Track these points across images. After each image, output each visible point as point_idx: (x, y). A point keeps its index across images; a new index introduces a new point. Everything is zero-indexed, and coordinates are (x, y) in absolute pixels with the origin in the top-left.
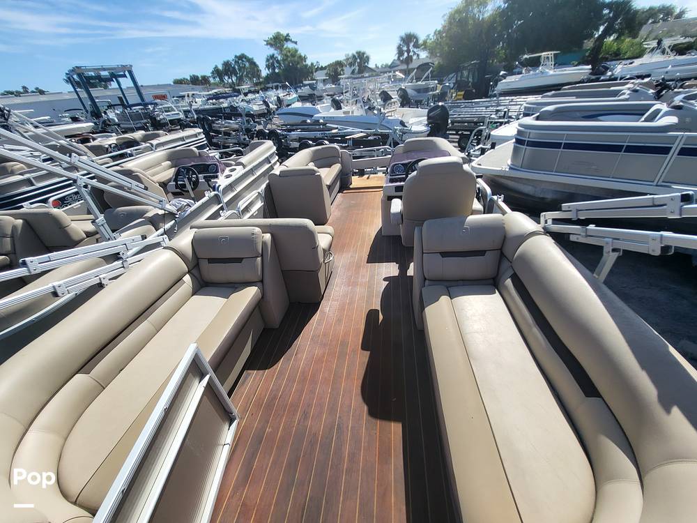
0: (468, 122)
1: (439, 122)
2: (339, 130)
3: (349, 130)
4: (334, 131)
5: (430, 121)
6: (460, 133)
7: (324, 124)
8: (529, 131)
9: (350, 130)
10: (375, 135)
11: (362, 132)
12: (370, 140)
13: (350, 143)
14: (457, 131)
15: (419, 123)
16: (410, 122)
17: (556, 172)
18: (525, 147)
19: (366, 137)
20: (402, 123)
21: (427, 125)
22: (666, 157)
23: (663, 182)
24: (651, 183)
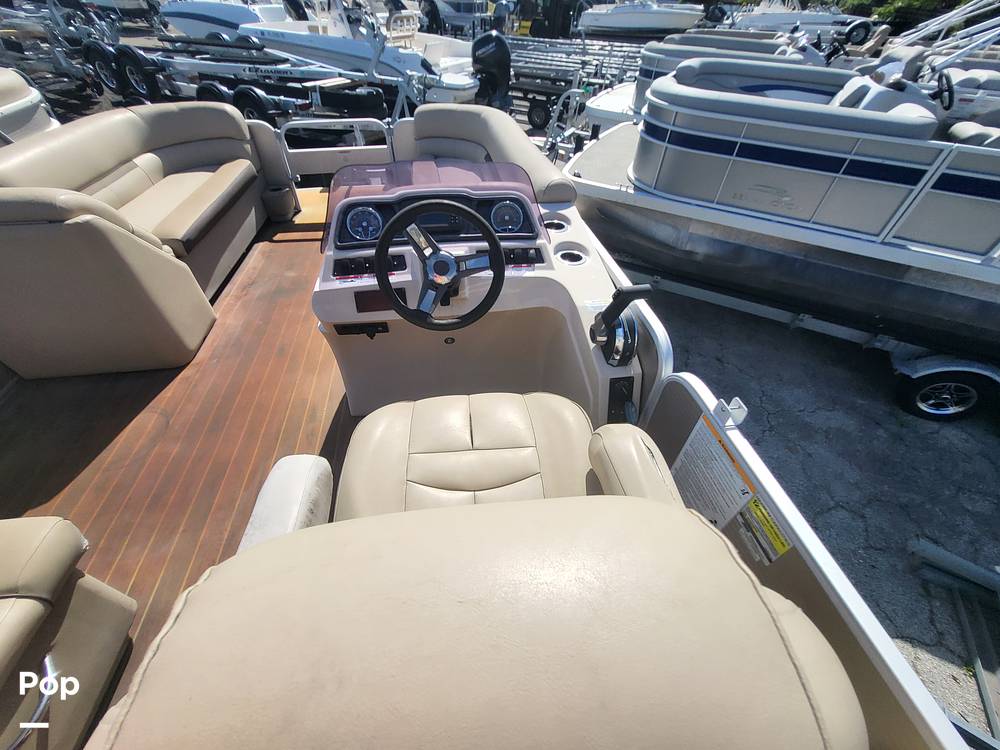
0: (542, 78)
1: (494, 70)
2: (294, 65)
3: (312, 68)
5: (479, 66)
6: (530, 96)
7: (260, 48)
8: (675, 109)
10: (371, 84)
12: (358, 96)
13: (316, 97)
14: (526, 92)
15: (459, 69)
16: (442, 66)
17: (717, 203)
18: (665, 144)
20: (426, 66)
21: (474, 75)
22: (912, 190)
23: (894, 237)
24: (874, 238)
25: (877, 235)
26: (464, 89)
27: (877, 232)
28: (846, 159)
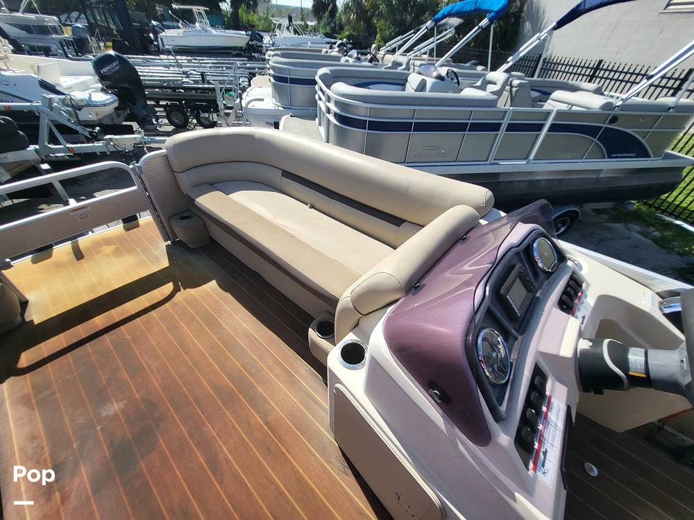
1: (124, 85)
5: (106, 82)
8: (368, 106)
14: (157, 100)
16: (65, 85)
17: (407, 163)
18: (366, 131)
20: (48, 87)
22: (497, 135)
23: (494, 159)
24: (485, 163)
25: (486, 161)
26: (105, 105)
27: (485, 159)
28: (468, 123)
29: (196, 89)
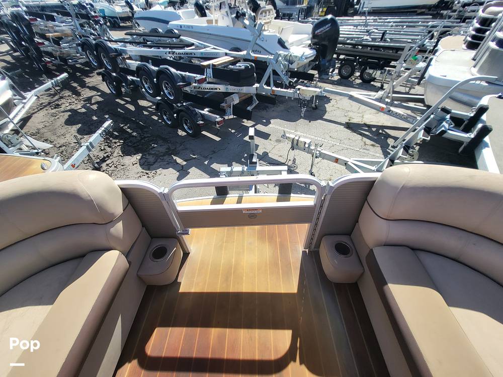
3: (208, 50)
4: (187, 50)
5: (316, 40)
7: (178, 37)
9: (210, 49)
10: (246, 60)
11: (226, 54)
13: (210, 73)
14: (339, 55)
15: (299, 43)
19: (234, 63)
20: (281, 43)
29: (372, 46)
